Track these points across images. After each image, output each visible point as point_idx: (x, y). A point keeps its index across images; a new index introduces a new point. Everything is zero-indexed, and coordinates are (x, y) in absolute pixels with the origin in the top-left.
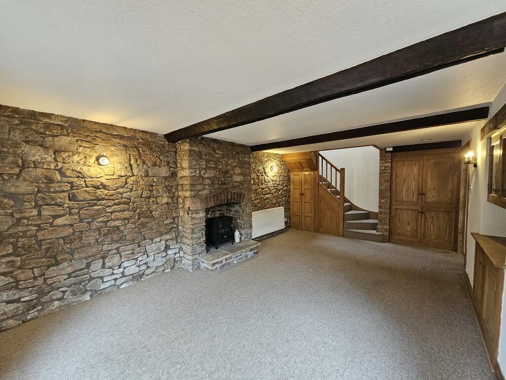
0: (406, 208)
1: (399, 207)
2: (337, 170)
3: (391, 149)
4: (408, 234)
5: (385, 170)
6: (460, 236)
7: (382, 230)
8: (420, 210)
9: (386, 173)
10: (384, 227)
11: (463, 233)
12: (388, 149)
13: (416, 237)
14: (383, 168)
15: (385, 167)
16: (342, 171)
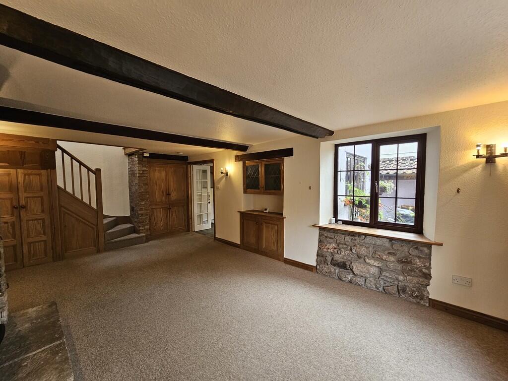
0: (159, 207)
1: (154, 207)
2: (89, 169)
3: (147, 155)
4: (162, 228)
5: (143, 173)
6: (190, 220)
7: (145, 231)
8: (168, 207)
9: (145, 177)
10: (146, 227)
11: (192, 218)
12: (145, 155)
13: (167, 229)
14: (141, 172)
15: (143, 171)
16: (97, 172)
